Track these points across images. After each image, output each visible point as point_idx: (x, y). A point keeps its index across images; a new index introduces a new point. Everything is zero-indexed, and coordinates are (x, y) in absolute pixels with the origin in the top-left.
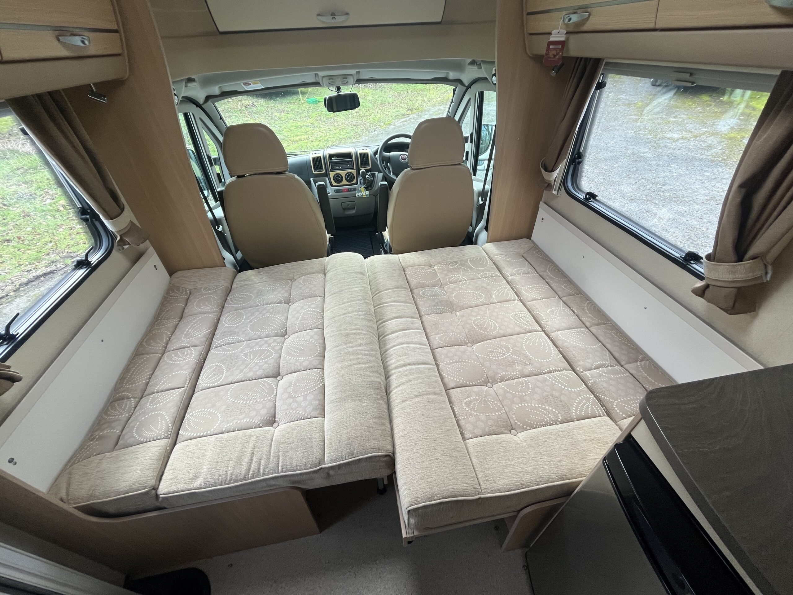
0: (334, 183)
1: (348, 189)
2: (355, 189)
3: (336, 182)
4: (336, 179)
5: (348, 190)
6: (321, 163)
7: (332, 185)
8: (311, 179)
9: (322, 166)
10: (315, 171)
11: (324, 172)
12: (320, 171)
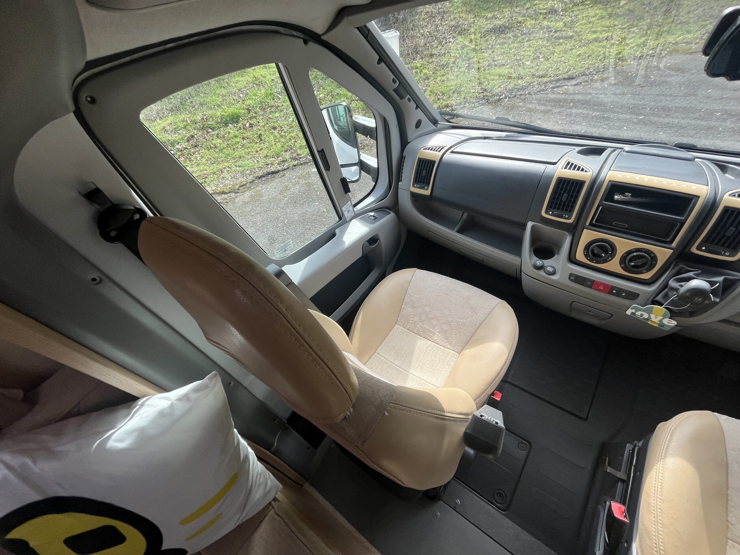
0: (580, 256)
1: (613, 288)
2: (633, 296)
3: (586, 256)
4: (593, 251)
5: (610, 289)
6: (577, 197)
7: (572, 259)
8: (530, 224)
9: (573, 207)
10: (547, 212)
11: (570, 221)
12: (561, 217)
